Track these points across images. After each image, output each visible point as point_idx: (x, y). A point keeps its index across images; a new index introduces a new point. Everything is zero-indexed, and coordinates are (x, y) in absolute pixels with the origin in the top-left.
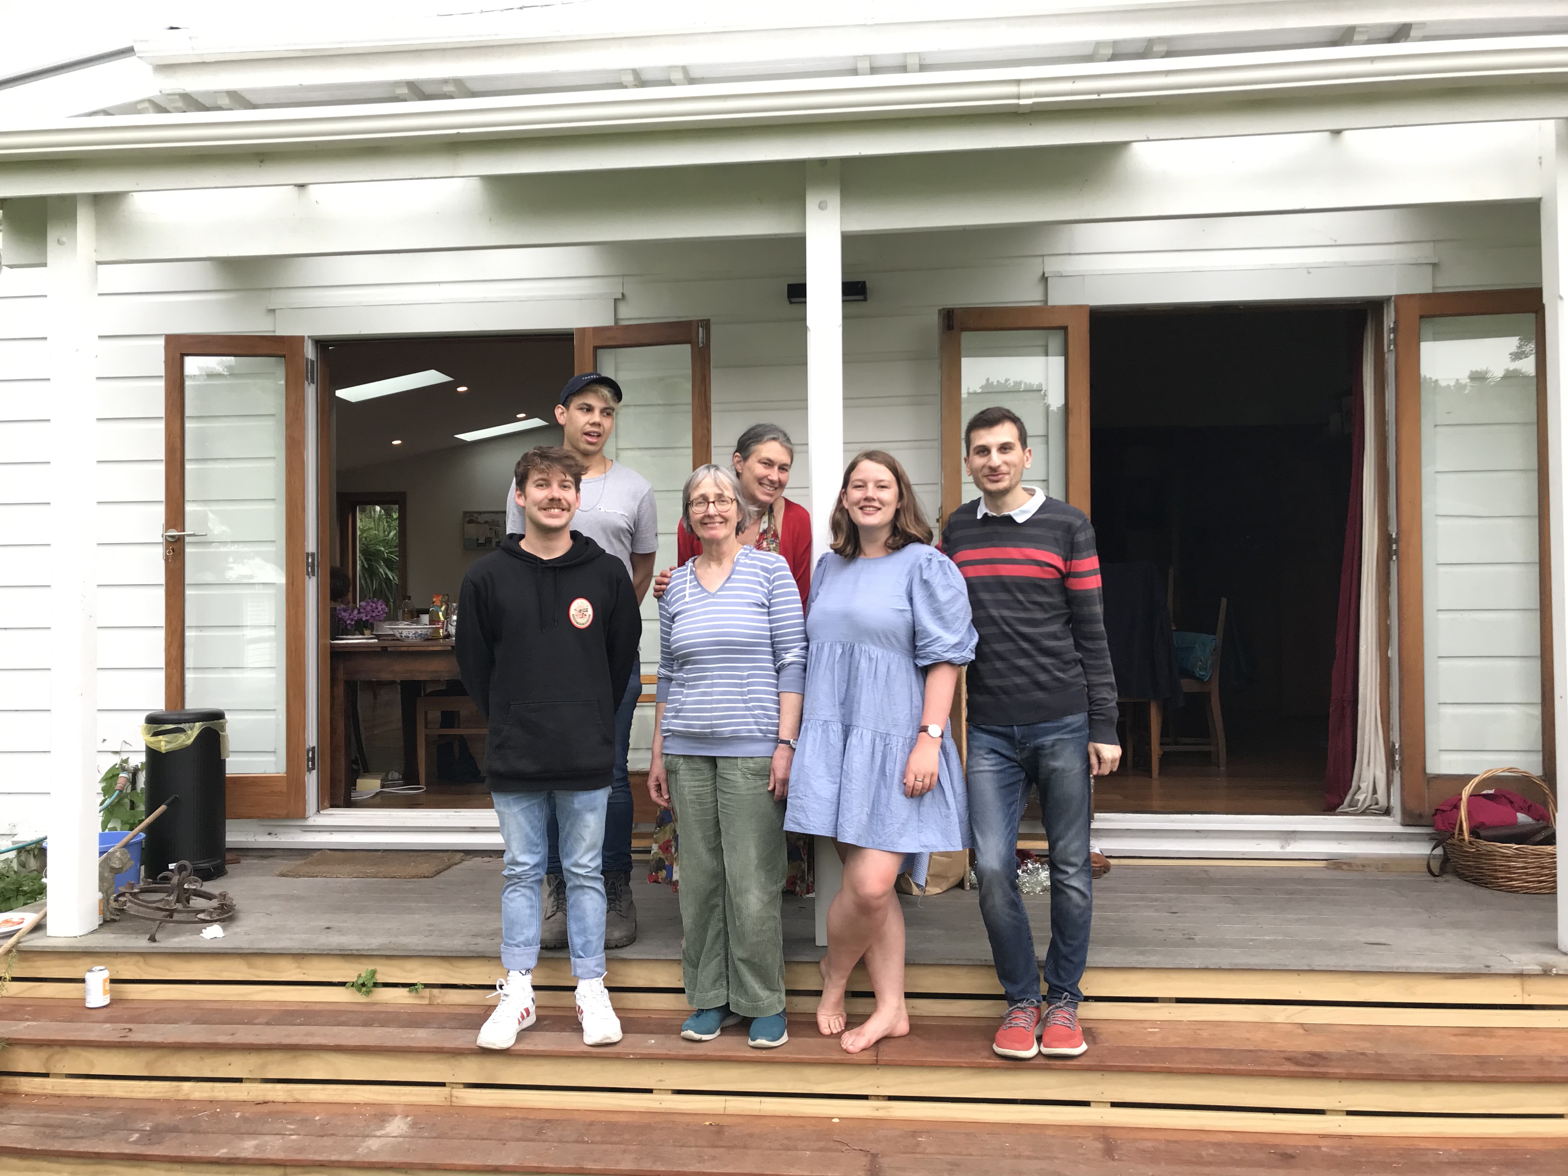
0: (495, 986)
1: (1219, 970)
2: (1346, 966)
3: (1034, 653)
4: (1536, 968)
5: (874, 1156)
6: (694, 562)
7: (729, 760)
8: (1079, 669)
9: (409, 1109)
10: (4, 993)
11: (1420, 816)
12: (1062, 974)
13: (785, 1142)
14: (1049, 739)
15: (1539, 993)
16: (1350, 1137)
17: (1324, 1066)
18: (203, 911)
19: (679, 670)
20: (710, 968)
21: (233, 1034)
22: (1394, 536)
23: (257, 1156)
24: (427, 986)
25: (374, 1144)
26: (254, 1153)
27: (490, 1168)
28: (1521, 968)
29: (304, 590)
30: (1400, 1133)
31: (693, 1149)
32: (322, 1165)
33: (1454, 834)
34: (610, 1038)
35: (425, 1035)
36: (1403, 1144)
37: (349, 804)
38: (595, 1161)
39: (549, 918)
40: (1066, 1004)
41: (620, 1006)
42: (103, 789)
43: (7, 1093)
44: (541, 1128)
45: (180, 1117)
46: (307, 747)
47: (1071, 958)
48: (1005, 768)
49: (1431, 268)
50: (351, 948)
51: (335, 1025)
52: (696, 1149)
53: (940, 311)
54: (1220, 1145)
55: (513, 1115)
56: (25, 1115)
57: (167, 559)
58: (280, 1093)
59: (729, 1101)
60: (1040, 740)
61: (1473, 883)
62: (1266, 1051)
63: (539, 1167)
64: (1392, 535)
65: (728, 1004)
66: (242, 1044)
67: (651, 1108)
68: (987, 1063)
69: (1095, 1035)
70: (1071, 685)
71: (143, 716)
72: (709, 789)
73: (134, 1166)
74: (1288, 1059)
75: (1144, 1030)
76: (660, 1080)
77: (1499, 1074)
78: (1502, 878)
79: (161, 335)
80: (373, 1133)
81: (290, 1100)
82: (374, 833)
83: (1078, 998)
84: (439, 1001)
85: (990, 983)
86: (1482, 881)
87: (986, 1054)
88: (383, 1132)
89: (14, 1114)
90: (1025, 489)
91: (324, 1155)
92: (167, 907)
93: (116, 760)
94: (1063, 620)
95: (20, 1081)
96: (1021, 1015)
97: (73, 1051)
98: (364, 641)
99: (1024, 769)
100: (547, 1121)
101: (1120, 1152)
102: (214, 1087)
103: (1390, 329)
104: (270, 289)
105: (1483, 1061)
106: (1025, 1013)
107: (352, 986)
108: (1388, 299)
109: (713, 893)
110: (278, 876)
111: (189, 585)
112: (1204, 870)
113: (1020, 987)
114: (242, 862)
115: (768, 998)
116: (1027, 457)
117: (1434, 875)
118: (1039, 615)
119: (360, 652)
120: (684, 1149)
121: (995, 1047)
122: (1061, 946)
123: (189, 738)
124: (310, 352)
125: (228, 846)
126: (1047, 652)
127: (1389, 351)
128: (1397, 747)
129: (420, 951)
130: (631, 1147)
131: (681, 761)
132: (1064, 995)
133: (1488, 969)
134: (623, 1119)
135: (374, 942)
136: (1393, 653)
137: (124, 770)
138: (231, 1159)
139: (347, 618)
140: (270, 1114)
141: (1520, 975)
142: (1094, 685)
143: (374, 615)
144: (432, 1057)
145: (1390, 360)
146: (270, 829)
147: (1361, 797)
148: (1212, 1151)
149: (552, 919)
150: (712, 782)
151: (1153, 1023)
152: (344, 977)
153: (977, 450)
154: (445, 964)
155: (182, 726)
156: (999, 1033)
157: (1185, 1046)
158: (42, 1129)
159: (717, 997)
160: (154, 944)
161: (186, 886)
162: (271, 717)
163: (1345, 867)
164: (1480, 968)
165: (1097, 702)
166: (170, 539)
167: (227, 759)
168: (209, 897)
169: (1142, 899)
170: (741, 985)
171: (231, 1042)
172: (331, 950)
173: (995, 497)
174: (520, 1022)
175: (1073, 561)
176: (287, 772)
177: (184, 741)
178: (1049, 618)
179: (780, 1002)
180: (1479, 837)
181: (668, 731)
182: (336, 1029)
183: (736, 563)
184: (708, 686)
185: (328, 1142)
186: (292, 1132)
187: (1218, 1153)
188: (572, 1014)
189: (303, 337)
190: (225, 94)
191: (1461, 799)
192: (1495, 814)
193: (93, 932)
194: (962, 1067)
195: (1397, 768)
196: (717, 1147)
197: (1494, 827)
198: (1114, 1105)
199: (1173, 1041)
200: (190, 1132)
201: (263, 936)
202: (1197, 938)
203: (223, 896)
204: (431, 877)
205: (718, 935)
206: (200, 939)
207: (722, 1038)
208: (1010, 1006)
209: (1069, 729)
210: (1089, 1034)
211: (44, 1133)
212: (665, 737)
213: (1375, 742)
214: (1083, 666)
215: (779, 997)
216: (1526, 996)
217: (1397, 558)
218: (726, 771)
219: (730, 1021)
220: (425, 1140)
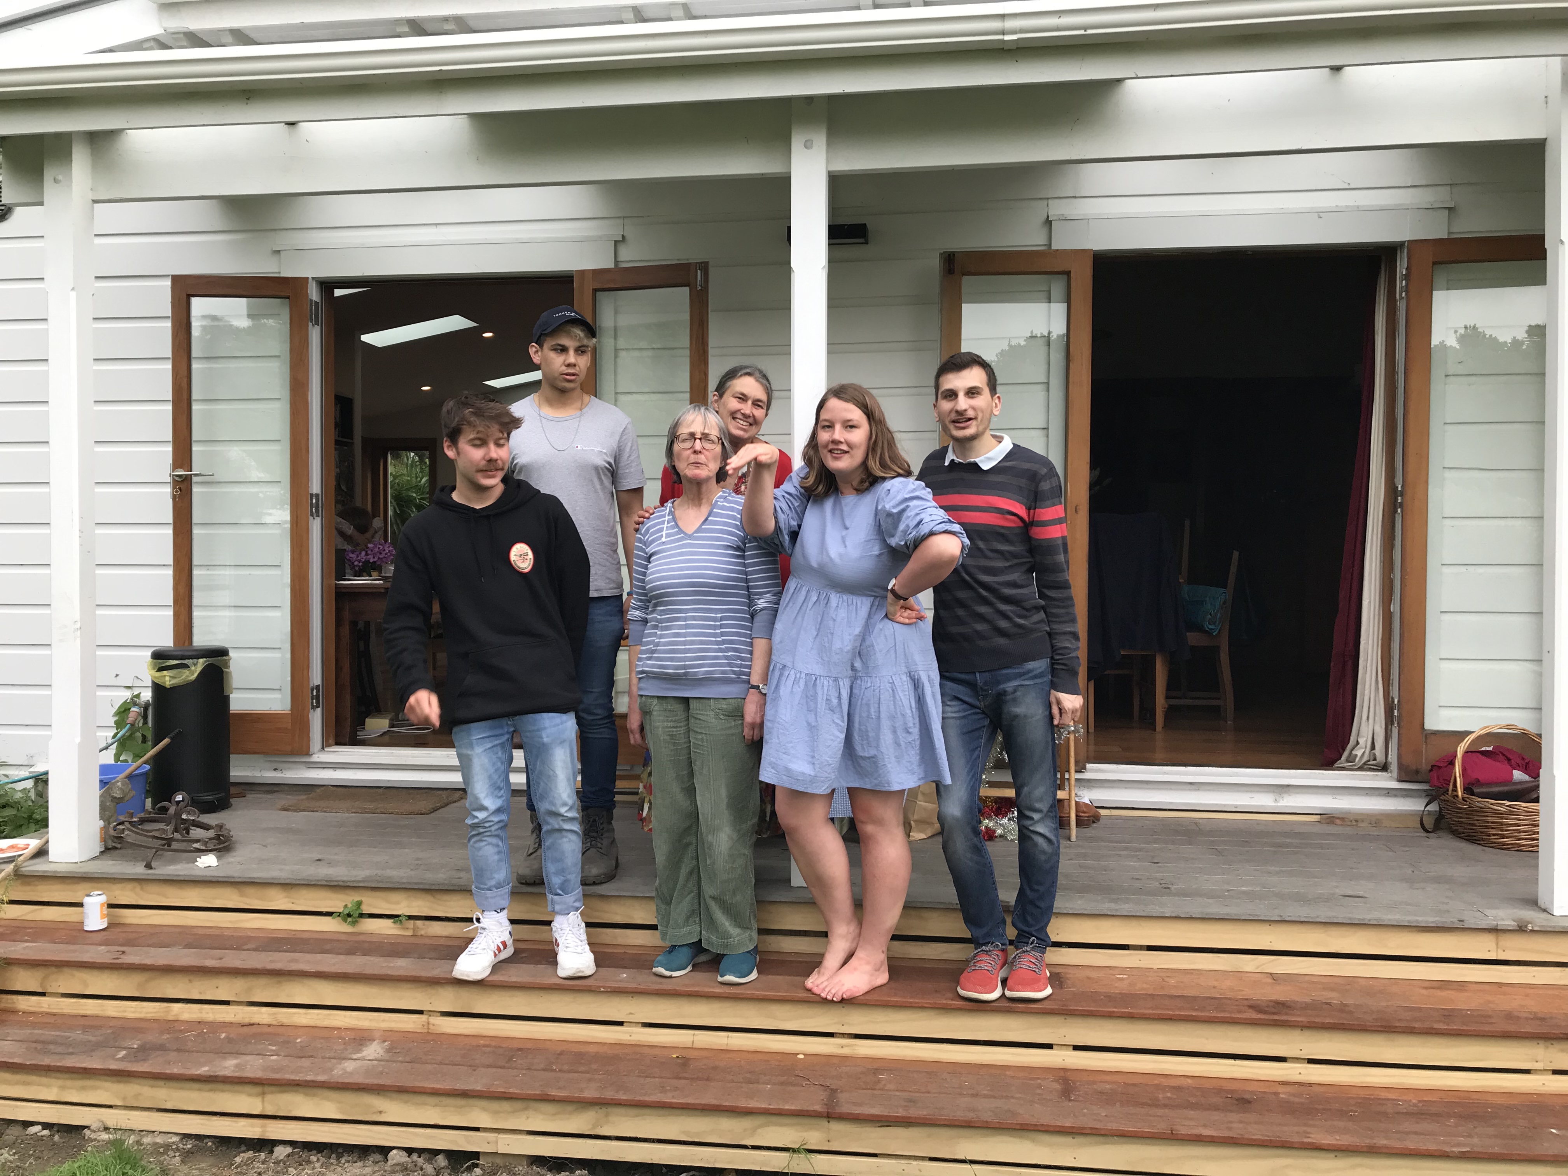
0: (472, 918)
1: (1191, 919)
2: (1318, 917)
3: (994, 600)
4: (1510, 924)
5: (834, 1091)
6: (673, 503)
7: (702, 701)
8: (1042, 615)
9: (388, 1035)
10: (2, 915)
11: (1417, 772)
12: (1029, 918)
13: (748, 1075)
14: (1010, 686)
15: (1514, 948)
16: (1310, 1085)
17: (1286, 1014)
18: (197, 841)
19: (653, 612)
20: (682, 906)
21: (221, 959)
22: (1400, 489)
23: (237, 1074)
24: (410, 917)
25: (349, 1066)
26: (233, 1071)
27: (457, 1092)
28: (1495, 923)
29: (308, 530)
30: (1362, 1083)
31: (657, 1079)
32: (298, 1085)
33: (1448, 790)
34: (583, 972)
35: (404, 964)
36: (1362, 1093)
37: (355, 741)
38: (560, 1088)
39: (531, 854)
40: (1033, 949)
41: (593, 941)
42: (116, 723)
43: (5, 1011)
44: (513, 1056)
45: (168, 1036)
46: (311, 685)
47: (1038, 903)
48: (969, 715)
49: (1447, 212)
50: (339, 879)
51: (319, 953)
52: (660, 1080)
53: (941, 254)
54: (1178, 1089)
55: (487, 1043)
56: (19, 1031)
57: (174, 498)
58: (265, 1016)
59: (697, 1035)
60: (1002, 687)
61: (1466, 840)
62: (1230, 999)
63: (505, 1092)
64: (1397, 487)
65: (700, 940)
66: (228, 968)
67: (621, 1040)
68: (951, 1005)
69: (1062, 980)
70: (1032, 631)
71: (148, 653)
72: (682, 730)
73: (119, 1082)
74: (1250, 1007)
75: (1112, 977)
76: (631, 1013)
77: (1465, 1028)
78: (1494, 835)
79: (168, 276)
80: (350, 1056)
81: (274, 1023)
82: (375, 771)
83: (1045, 943)
84: (423, 932)
85: (955, 926)
86: (1474, 838)
87: (950, 995)
88: (359, 1055)
89: (9, 1031)
90: (994, 436)
91: (301, 1075)
92: (163, 836)
93: (127, 695)
94: (1025, 568)
95: (18, 999)
96: (985, 958)
97: (66, 970)
98: (369, 582)
99: (987, 716)
100: (520, 1049)
101: (1077, 1093)
102: (202, 1009)
103: (1403, 275)
104: (275, 230)
105: (1448, 1015)
106: (990, 956)
107: (339, 916)
108: (1401, 244)
109: (687, 831)
110: (280, 810)
111: (195, 524)
112: (1195, 822)
113: (985, 930)
114: (247, 795)
115: (738, 935)
116: (996, 403)
117: (1427, 832)
118: (1000, 564)
119: (363, 593)
120: (648, 1079)
121: (959, 989)
122: (1028, 892)
123: (193, 674)
124: (314, 294)
125: (232, 780)
126: (1007, 600)
127: (1402, 298)
128: (1396, 702)
129: (404, 883)
130: (596, 1077)
131: (655, 701)
132: (1031, 940)
133: (1461, 923)
134: (592, 1049)
135: (359, 874)
136: (1395, 607)
137: (135, 704)
138: (211, 1076)
139: (355, 559)
140: (254, 1036)
141: (1495, 931)
142: (1057, 634)
143: (381, 556)
144: (409, 985)
145: (1402, 306)
146: (276, 765)
147: (1358, 752)
148: (1169, 1095)
149: (534, 855)
150: (687, 722)
151: (1123, 970)
152: (331, 907)
153: (944, 394)
154: (429, 897)
155: (185, 662)
156: (965, 974)
157: (1149, 993)
158: (34, 1045)
159: (690, 933)
160: (150, 871)
161: (184, 816)
162: (277, 655)
163: (1338, 821)
164: (1453, 923)
165: (1060, 652)
166: (177, 479)
167: (231, 696)
168: (206, 827)
169: (1126, 849)
170: (712, 923)
171: (217, 965)
172: (318, 880)
173: (964, 443)
174: (495, 955)
175: (1037, 510)
176: (292, 710)
177: (188, 676)
178: (1009, 566)
179: (751, 940)
180: (1473, 794)
181: (643, 672)
182: (319, 957)
183: (714, 506)
184: (681, 627)
185: (306, 1063)
186: (272, 1053)
187: (1175, 1097)
188: (550, 947)
189: (307, 278)
190: (228, 32)
191: (1456, 756)
192: (1489, 770)
193: (94, 859)
194: (926, 1007)
195: (1396, 723)
196: (680, 1078)
197: (1489, 784)
198: (1076, 1048)
199: (1141, 987)
200: (175, 1051)
201: (254, 866)
202: (1173, 887)
203: (220, 827)
204: (428, 814)
205: (691, 873)
206: (195, 868)
207: (692, 973)
208: (976, 949)
209: (1030, 675)
210: (1057, 979)
211: (36, 1048)
212: (640, 678)
213: (1375, 696)
214: (1045, 612)
215: (750, 935)
216: (1500, 951)
217: (1402, 511)
218: (698, 712)
219: (703, 958)
220: (399, 1064)
